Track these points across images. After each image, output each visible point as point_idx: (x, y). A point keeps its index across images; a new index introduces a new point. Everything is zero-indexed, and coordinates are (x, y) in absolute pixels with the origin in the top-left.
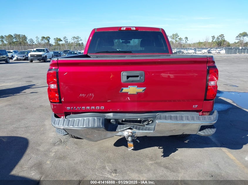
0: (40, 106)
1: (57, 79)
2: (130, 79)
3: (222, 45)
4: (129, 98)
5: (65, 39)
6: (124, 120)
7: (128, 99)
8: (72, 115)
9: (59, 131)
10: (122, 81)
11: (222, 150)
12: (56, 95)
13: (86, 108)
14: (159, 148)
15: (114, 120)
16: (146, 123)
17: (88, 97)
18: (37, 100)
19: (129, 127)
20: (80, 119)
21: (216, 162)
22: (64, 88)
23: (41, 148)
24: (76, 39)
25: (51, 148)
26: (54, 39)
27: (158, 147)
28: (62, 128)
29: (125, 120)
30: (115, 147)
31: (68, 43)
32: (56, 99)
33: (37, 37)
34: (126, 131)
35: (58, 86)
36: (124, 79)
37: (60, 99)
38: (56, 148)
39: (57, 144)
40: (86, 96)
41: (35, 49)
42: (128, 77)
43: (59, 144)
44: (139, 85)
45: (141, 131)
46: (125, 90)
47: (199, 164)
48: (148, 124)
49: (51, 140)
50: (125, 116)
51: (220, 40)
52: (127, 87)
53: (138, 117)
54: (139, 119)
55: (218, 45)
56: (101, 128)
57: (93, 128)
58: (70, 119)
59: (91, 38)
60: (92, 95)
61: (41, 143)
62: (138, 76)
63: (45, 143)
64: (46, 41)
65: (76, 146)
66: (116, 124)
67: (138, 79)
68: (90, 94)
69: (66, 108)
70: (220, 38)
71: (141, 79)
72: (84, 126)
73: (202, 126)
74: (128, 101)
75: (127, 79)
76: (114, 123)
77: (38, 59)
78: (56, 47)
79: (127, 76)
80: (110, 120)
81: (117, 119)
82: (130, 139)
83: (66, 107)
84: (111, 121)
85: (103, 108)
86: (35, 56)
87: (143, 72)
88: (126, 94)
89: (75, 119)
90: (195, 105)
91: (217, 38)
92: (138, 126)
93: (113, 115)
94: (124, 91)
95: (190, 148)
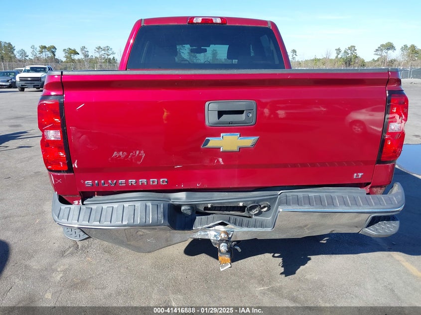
0: (36, 173)
1: (61, 118)
2: (225, 118)
3: (352, 63)
4: (221, 160)
5: (83, 51)
6: (209, 206)
7: (218, 161)
8: (96, 197)
9: (70, 233)
10: (207, 123)
11: (392, 257)
12: (62, 154)
13: (127, 182)
14: (273, 256)
15: (189, 208)
16: (255, 211)
17: (131, 158)
18: (31, 161)
19: (220, 221)
20: (115, 205)
21: (389, 284)
22: (78, 139)
23: (34, 264)
24: (104, 50)
25: (56, 262)
26: (64, 50)
27: (272, 254)
28: (76, 226)
29: (212, 206)
30: (187, 256)
31: (89, 57)
32: (61, 163)
33: (33, 47)
34: (213, 228)
35: (64, 134)
36: (211, 118)
37: (70, 164)
38: (66, 261)
39: (68, 252)
40: (127, 157)
41: (28, 68)
42: (221, 114)
43: (72, 254)
44: (245, 132)
45: (245, 229)
46: (213, 142)
47: (357, 288)
48: (260, 213)
49: (56, 245)
50: (211, 198)
51: (350, 55)
52: (219, 135)
53: (240, 198)
54: (241, 204)
55: (346, 63)
56: (161, 225)
57: (145, 226)
58: (94, 207)
59: (131, 41)
60: (140, 153)
61: (36, 251)
62: (241, 112)
63: (44, 251)
64: (50, 54)
65: (107, 256)
66: (192, 214)
67: (242, 117)
68: (136, 153)
69: (84, 182)
70: (349, 52)
71: (248, 118)
72: (125, 223)
73: (374, 218)
74: (219, 166)
75: (219, 118)
76: (189, 213)
77: (34, 86)
78: (68, 65)
79: (218, 111)
80: (179, 206)
81: (195, 204)
82: (223, 247)
83: (82, 181)
84: (183, 208)
85: (163, 181)
86: (29, 79)
87: (252, 104)
88: (215, 151)
89: (105, 206)
90: (357, 173)
91: (345, 52)
92: (238, 218)
93: (187, 197)
94: (210, 145)
95: (333, 254)
